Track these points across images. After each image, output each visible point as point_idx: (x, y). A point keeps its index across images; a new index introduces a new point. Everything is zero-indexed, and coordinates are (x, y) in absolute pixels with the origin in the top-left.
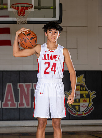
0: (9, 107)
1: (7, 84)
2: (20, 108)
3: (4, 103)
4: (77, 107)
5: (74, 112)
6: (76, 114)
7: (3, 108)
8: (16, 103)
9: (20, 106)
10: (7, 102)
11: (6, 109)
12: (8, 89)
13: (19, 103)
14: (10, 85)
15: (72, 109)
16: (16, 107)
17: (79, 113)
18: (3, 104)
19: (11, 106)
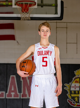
0: (13, 97)
1: (11, 76)
2: (23, 99)
3: (8, 93)
4: (76, 99)
5: (74, 103)
6: (75, 105)
7: (7, 99)
8: (19, 94)
9: (22, 97)
10: (11, 93)
11: (10, 99)
12: (11, 80)
13: (21, 94)
14: (14, 77)
15: (72, 100)
16: (19, 98)
17: (78, 104)
18: (7, 95)
19: (14, 97)
